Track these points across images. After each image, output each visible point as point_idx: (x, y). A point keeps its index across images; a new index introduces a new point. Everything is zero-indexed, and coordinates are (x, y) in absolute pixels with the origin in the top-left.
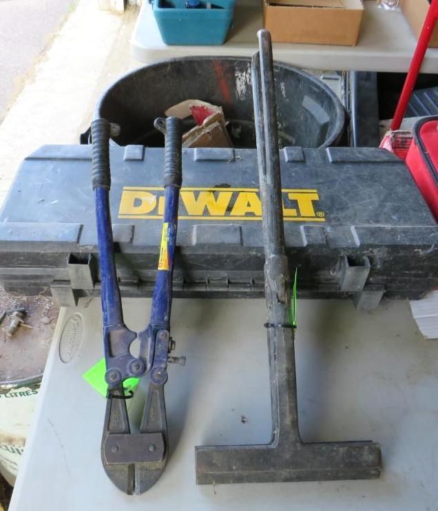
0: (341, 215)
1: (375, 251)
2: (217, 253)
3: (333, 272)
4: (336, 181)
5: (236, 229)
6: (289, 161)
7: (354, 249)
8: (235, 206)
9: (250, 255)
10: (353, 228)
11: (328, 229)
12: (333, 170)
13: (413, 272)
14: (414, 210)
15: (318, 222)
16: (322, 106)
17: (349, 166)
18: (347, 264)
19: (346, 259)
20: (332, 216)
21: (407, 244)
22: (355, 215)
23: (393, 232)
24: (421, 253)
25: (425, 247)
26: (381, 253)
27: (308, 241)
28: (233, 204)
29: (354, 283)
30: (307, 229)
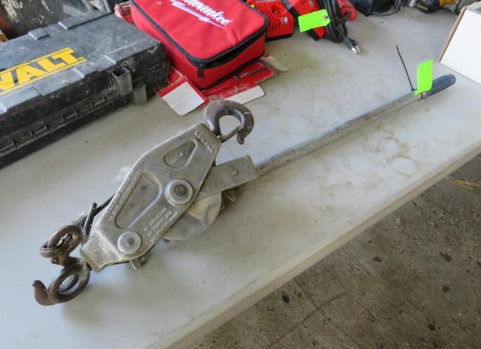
0: (94, 53)
1: (127, 62)
2: (27, 109)
3: (110, 88)
4: (78, 38)
5: (30, 89)
6: (38, 39)
7: (114, 66)
8: (18, 78)
9: (51, 100)
10: (106, 57)
11: (92, 63)
12: (71, 32)
13: (154, 67)
14: (134, 34)
15: (83, 63)
16: (78, 9)
17: (80, 27)
18: (116, 77)
19: (113, 74)
20: (89, 56)
21: (141, 50)
22: (103, 50)
23: (130, 49)
24: (152, 52)
25: (152, 48)
26: (131, 62)
27: (84, 74)
28: (17, 77)
29: (126, 88)
30: (79, 68)
